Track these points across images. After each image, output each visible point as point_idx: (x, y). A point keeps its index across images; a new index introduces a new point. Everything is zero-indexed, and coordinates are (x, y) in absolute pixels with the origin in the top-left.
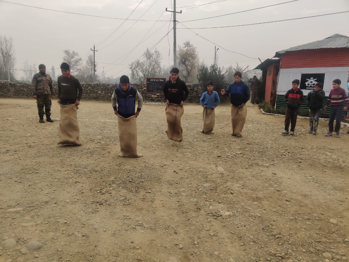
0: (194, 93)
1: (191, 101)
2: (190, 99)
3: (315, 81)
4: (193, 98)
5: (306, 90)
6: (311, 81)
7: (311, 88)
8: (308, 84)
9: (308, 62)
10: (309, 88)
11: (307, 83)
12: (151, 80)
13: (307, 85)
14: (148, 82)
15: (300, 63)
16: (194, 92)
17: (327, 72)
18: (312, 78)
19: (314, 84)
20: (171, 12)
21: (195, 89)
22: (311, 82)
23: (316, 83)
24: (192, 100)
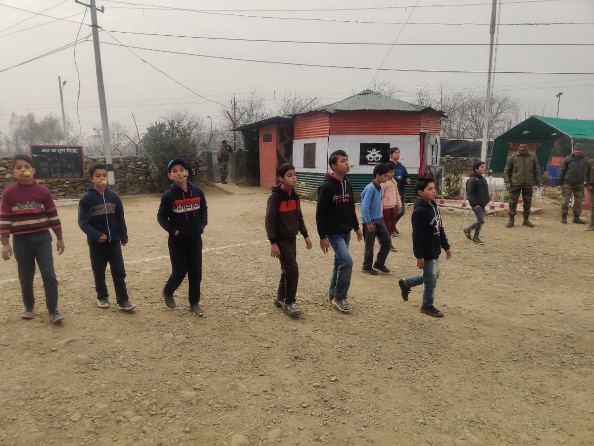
0: (129, 174)
1: (125, 190)
2: (121, 188)
3: (379, 153)
4: (128, 185)
5: (367, 166)
6: (372, 153)
7: (374, 163)
8: (370, 158)
9: (366, 126)
10: (372, 163)
11: (368, 157)
12: (44, 150)
13: (368, 159)
14: (34, 155)
15: (356, 128)
16: (128, 172)
17: (393, 142)
18: (374, 150)
19: (377, 158)
20: (86, 7)
21: (130, 166)
22: (374, 155)
23: (380, 156)
24: (125, 188)
